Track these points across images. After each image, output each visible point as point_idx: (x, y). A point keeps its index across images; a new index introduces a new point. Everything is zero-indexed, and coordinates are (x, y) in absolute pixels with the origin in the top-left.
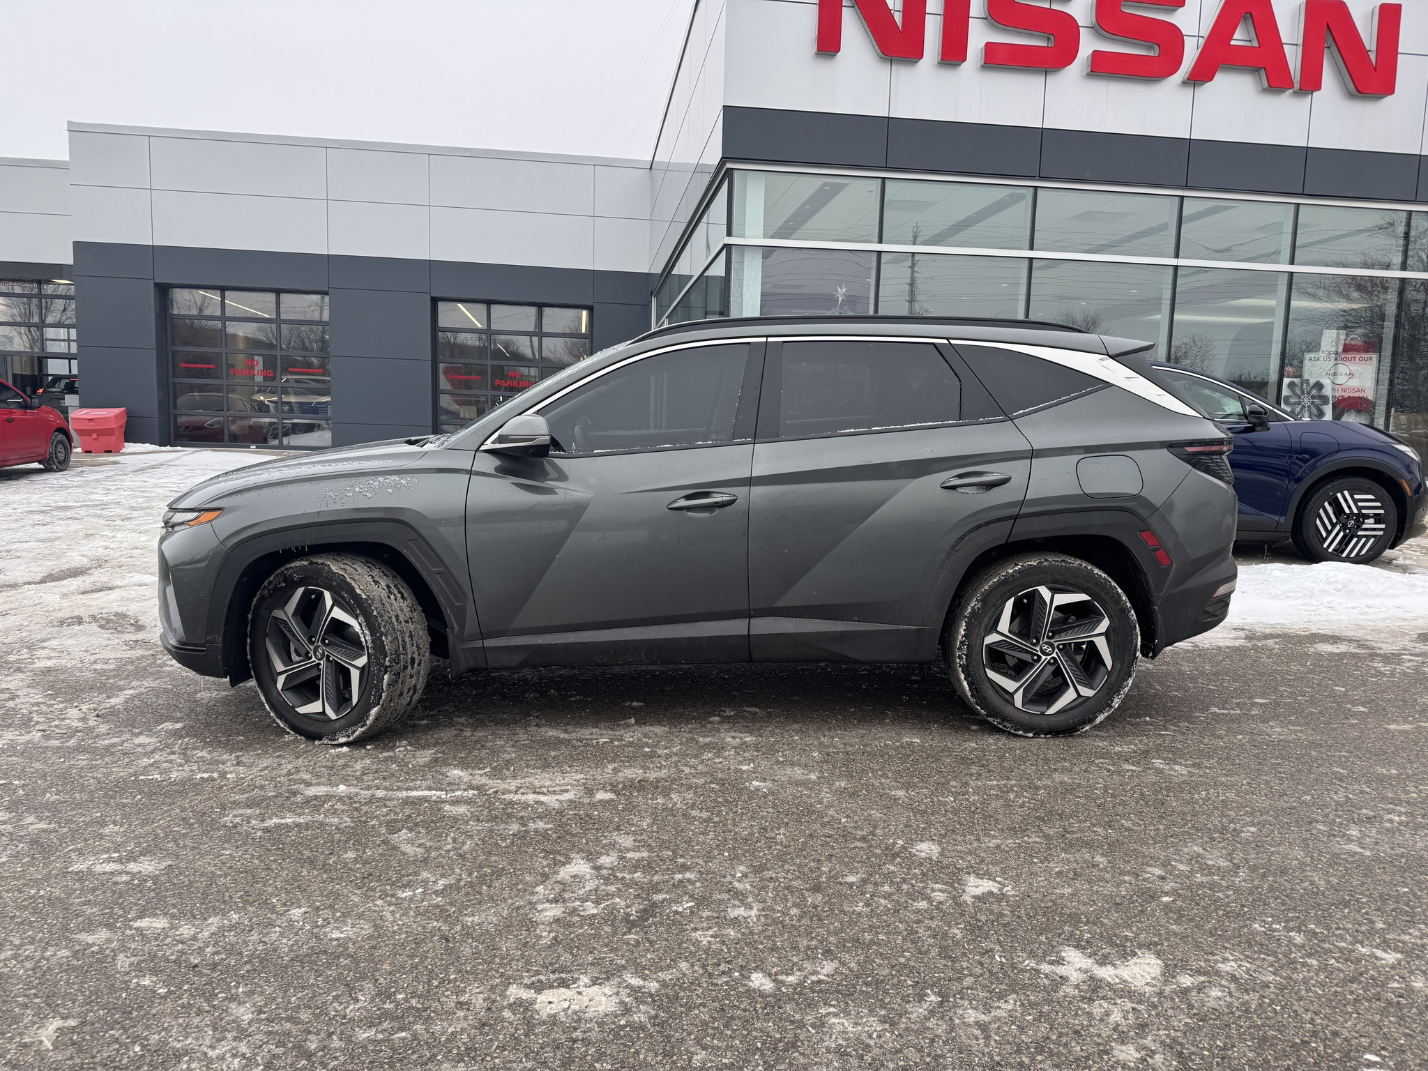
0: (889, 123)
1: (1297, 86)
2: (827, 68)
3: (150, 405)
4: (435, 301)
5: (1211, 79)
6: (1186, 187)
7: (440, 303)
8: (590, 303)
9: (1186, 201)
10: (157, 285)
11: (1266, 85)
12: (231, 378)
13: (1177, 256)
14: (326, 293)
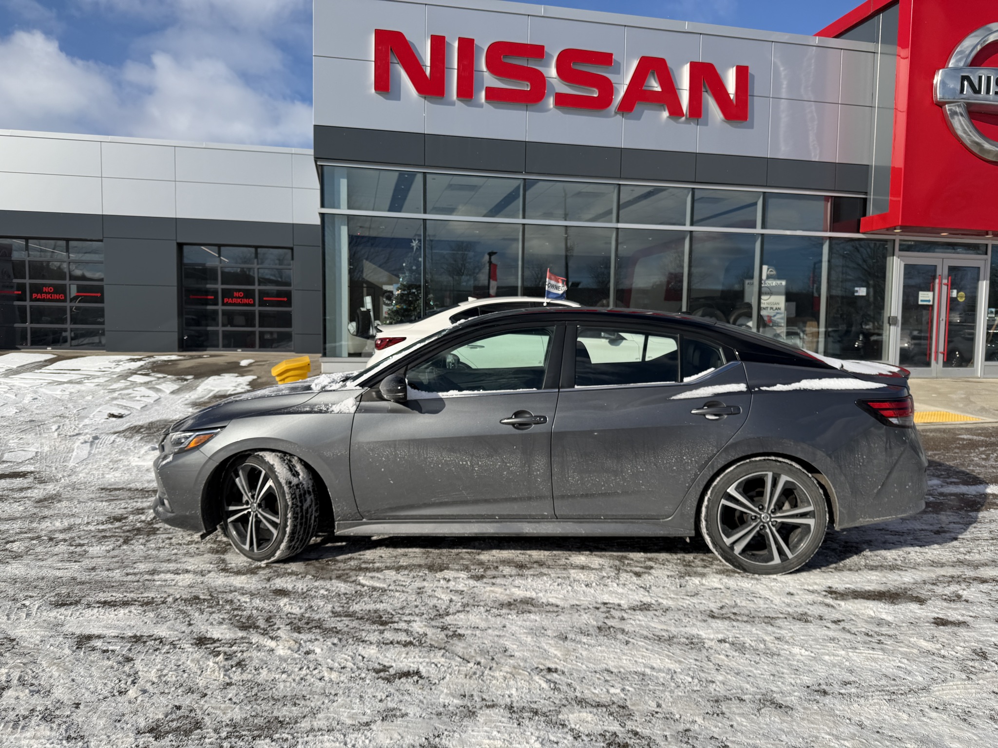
0: (425, 137)
1: (687, 116)
4: (180, 246)
6: (620, 178)
7: (185, 247)
8: (292, 246)
9: (622, 188)
11: (670, 114)
12: (31, 300)
13: (618, 221)
14: (101, 241)
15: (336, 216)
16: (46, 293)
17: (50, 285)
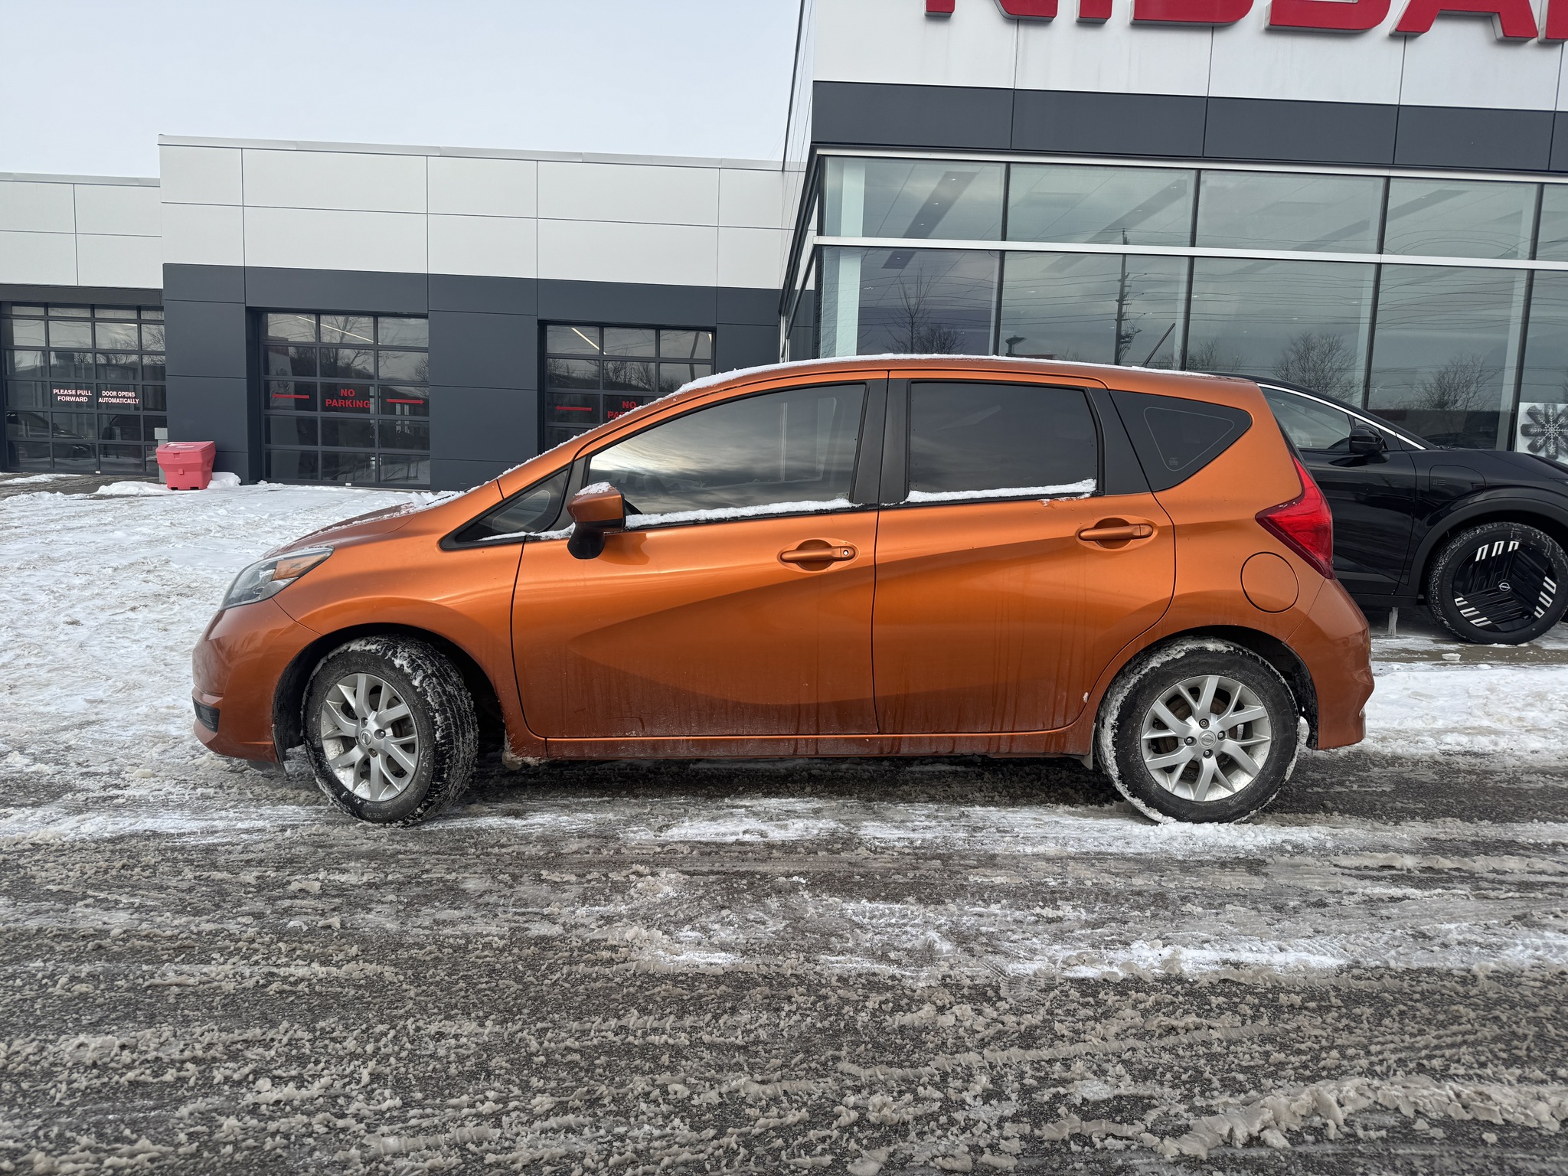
0: (1015, 95)
1: (1542, 34)
2: (938, 31)
3: (239, 439)
4: (543, 325)
5: (1427, 29)
6: (1393, 165)
7: (549, 328)
8: (713, 325)
9: (1393, 183)
10: (248, 309)
11: (1500, 34)
12: (325, 409)
13: (1380, 251)
14: (425, 316)
15: (842, 250)
16: (344, 398)
17: (347, 386)
